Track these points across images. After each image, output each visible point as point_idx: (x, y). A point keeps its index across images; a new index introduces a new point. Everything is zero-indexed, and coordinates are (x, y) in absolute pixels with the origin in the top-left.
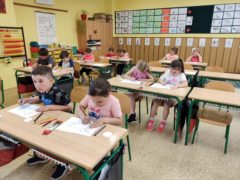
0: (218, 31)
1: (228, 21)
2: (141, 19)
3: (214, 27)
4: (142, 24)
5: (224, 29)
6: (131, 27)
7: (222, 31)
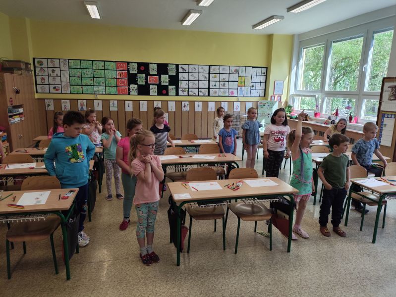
0: (186, 93)
1: (194, 84)
2: (84, 73)
3: (181, 89)
4: (86, 79)
5: (191, 91)
6: (67, 84)
7: (190, 93)
